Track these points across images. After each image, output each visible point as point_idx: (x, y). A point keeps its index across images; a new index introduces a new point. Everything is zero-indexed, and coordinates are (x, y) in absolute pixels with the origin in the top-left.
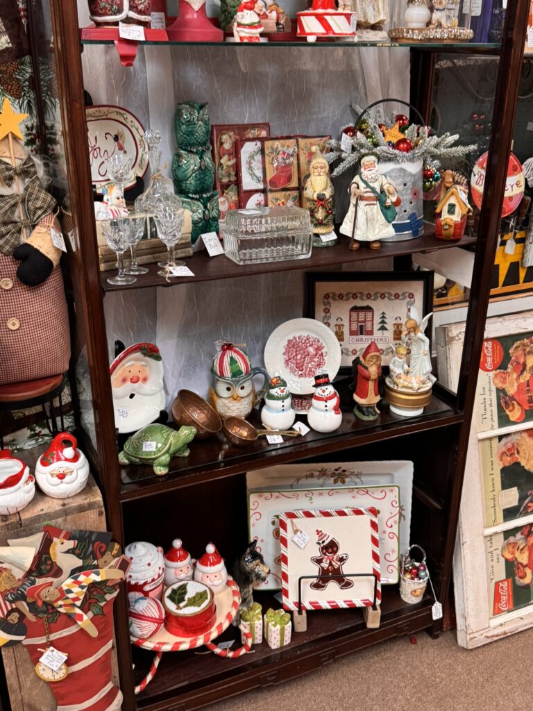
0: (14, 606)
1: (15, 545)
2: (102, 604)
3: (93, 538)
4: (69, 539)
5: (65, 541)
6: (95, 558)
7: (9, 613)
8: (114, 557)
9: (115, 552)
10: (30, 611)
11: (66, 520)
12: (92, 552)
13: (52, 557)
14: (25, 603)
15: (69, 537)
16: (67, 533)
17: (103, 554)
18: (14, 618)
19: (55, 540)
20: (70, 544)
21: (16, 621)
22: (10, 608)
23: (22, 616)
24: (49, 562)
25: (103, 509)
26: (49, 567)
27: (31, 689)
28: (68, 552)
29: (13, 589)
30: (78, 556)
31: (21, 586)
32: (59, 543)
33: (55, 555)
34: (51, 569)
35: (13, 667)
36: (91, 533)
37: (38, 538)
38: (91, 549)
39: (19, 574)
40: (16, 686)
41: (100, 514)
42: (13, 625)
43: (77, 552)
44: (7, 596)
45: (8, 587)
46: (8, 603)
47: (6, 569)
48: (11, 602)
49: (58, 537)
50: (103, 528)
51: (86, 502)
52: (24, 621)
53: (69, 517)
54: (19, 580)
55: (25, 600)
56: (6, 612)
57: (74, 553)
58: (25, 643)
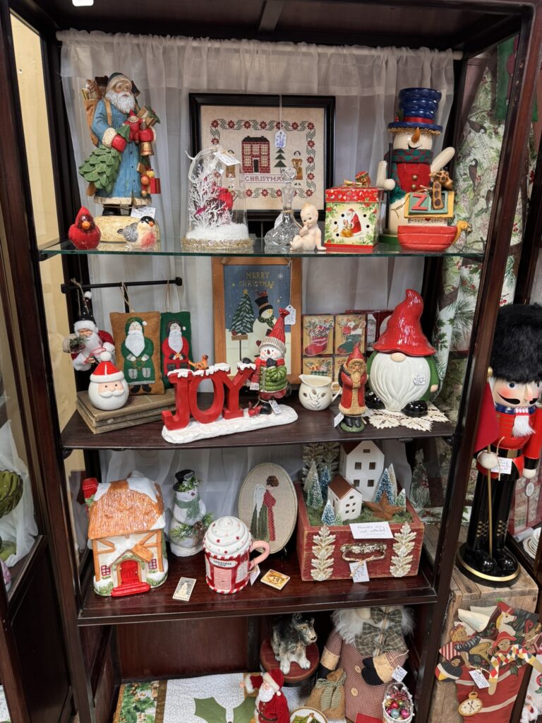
0: (459, 654)
1: (475, 612)
2: (519, 667)
3: (527, 617)
4: (512, 615)
5: (509, 616)
6: (524, 632)
7: (454, 658)
8: (536, 633)
9: (537, 629)
10: (469, 661)
11: (510, 600)
12: (524, 627)
13: (497, 625)
14: (467, 654)
15: (512, 613)
16: (513, 610)
17: (530, 630)
18: (456, 663)
19: (503, 613)
20: (512, 618)
21: (457, 665)
22: (455, 655)
23: (462, 663)
24: (494, 628)
25: (537, 596)
26: (492, 632)
27: (448, 715)
28: (508, 624)
29: (463, 642)
30: (514, 628)
31: (469, 641)
32: (504, 616)
33: (499, 624)
34: (494, 634)
35: (443, 697)
36: (527, 612)
37: (492, 609)
38: (523, 624)
39: (470, 632)
40: (439, 711)
41: (534, 600)
42: (454, 668)
43: (515, 625)
44: (456, 645)
45: (459, 639)
46: (455, 651)
47: (462, 626)
48: (458, 651)
49: (505, 612)
50: (533, 610)
51: (527, 589)
52: (462, 667)
53: (513, 598)
54: (469, 636)
55: (468, 652)
56: (451, 657)
57: (512, 626)
58: (457, 682)
